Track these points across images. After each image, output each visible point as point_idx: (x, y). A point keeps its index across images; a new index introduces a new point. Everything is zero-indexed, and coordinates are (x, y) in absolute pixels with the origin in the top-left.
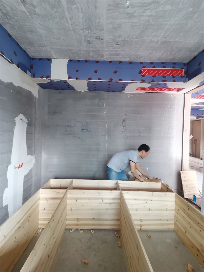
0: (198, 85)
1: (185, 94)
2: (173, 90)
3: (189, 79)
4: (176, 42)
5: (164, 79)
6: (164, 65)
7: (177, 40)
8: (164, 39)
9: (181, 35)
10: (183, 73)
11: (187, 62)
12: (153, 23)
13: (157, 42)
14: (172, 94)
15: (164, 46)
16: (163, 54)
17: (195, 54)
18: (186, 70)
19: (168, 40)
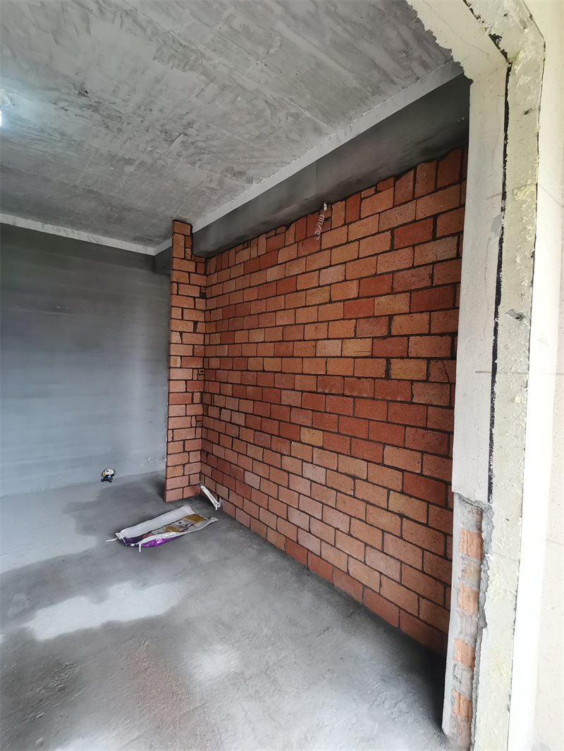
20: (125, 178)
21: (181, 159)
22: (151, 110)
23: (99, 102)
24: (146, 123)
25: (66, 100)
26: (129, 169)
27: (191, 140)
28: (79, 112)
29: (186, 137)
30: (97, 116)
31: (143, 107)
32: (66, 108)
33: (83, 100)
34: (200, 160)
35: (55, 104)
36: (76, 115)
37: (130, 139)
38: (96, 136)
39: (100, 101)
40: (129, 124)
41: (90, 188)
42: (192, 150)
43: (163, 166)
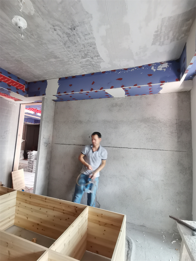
0: (34, 102)
1: (20, 104)
2: (12, 98)
3: (29, 96)
4: (28, 66)
5: (9, 88)
6: (9, 75)
7: (29, 65)
8: (20, 59)
9: (33, 64)
10: (24, 89)
11: (29, 82)
12: (17, 44)
13: (12, 57)
14: (10, 101)
15: (16, 62)
16: (12, 67)
17: (36, 80)
18: (27, 88)
19: (22, 61)
20: (46, 62)
21: (80, 64)
22: (91, 46)
23: (74, 35)
24: (84, 49)
25: (61, 27)
26: (53, 60)
27: (92, 60)
28: (60, 33)
29: (91, 59)
30: (67, 39)
31: (89, 44)
32: (56, 29)
33: (69, 31)
34: (86, 67)
35: (54, 26)
36: (57, 34)
37: (69, 51)
38: (55, 44)
39: (76, 34)
40: (76, 46)
41: (21, 60)
42: (87, 63)
43: (69, 64)
